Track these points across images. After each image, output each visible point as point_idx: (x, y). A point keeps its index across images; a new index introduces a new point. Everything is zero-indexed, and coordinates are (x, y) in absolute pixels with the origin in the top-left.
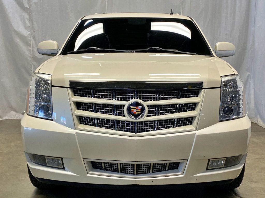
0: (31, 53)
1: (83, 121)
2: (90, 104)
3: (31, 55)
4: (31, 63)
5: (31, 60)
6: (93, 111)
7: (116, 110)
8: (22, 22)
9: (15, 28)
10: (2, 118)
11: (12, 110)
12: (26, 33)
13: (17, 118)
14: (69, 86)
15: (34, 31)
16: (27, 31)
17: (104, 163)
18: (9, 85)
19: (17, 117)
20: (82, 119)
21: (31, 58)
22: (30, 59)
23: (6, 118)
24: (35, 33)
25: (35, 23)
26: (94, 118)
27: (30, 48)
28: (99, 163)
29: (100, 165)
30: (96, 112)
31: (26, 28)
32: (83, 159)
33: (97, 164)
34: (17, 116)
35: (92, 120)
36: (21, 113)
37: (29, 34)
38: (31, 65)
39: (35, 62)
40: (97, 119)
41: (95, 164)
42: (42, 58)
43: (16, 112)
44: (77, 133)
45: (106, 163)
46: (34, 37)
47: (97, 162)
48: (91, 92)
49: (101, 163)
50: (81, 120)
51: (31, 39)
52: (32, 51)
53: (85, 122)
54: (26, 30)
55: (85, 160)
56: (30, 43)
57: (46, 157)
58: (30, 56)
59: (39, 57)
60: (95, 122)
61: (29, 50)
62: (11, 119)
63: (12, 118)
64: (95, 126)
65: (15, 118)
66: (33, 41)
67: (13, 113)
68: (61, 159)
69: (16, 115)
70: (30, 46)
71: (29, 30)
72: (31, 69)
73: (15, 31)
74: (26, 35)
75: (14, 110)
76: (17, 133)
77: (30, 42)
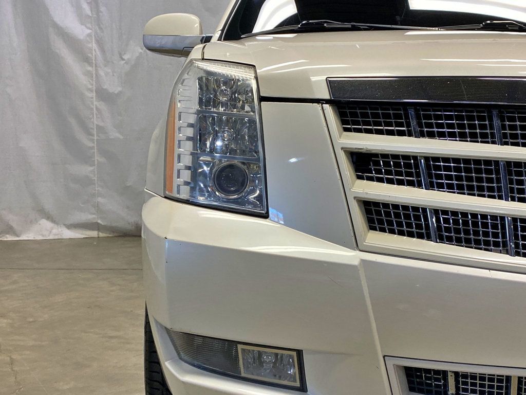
0: (92, 80)
1: (381, 222)
2: (406, 157)
3: (92, 85)
4: (93, 104)
5: (92, 98)
6: (420, 185)
7: (511, 182)
8: (73, 6)
9: (57, 19)
10: (19, 237)
11: (43, 218)
12: (80, 31)
13: (56, 237)
14: (327, 96)
15: (100, 28)
16: (83, 27)
17: (456, 374)
18: (38, 156)
19: (55, 235)
20: (378, 213)
21: (92, 91)
22: (89, 94)
23: (27, 237)
24: (103, 32)
25: (103, 9)
26: (424, 210)
27: (90, 68)
28: (437, 372)
29: (438, 380)
30: (430, 186)
31: (82, 19)
32: (384, 357)
33: (427, 378)
34: (54, 231)
35: (417, 218)
36: (64, 225)
37: (89, 35)
38: (92, 109)
39: (101, 102)
40: (436, 212)
41: (421, 377)
42: (118, 93)
43: (53, 221)
44: (363, 262)
45: (465, 376)
46: (100, 42)
47: (428, 371)
48: (407, 117)
49: (445, 373)
50: (375, 216)
51: (94, 45)
52: (94, 76)
53: (390, 223)
54: (82, 24)
55: (391, 362)
56: (90, 55)
57: (240, 347)
58: (90, 87)
59: (111, 92)
60: (427, 226)
61: (88, 74)
62: (40, 238)
63: (43, 236)
64: (429, 238)
65: (51, 237)
66: (97, 50)
67: (45, 224)
68: (294, 354)
69: (52, 229)
70: (90, 64)
71: (89, 25)
72: (92, 120)
73: (56, 26)
74: (81, 37)
75: (49, 217)
76: (63, 271)
77: (92, 54)
